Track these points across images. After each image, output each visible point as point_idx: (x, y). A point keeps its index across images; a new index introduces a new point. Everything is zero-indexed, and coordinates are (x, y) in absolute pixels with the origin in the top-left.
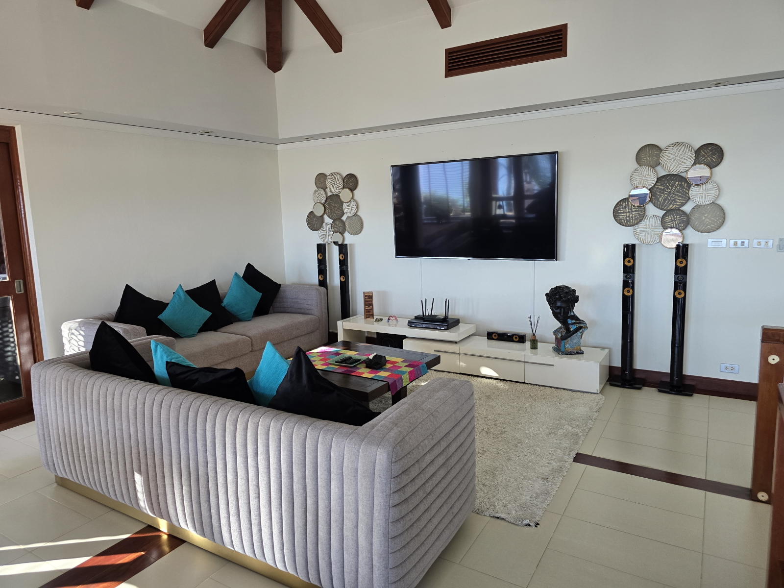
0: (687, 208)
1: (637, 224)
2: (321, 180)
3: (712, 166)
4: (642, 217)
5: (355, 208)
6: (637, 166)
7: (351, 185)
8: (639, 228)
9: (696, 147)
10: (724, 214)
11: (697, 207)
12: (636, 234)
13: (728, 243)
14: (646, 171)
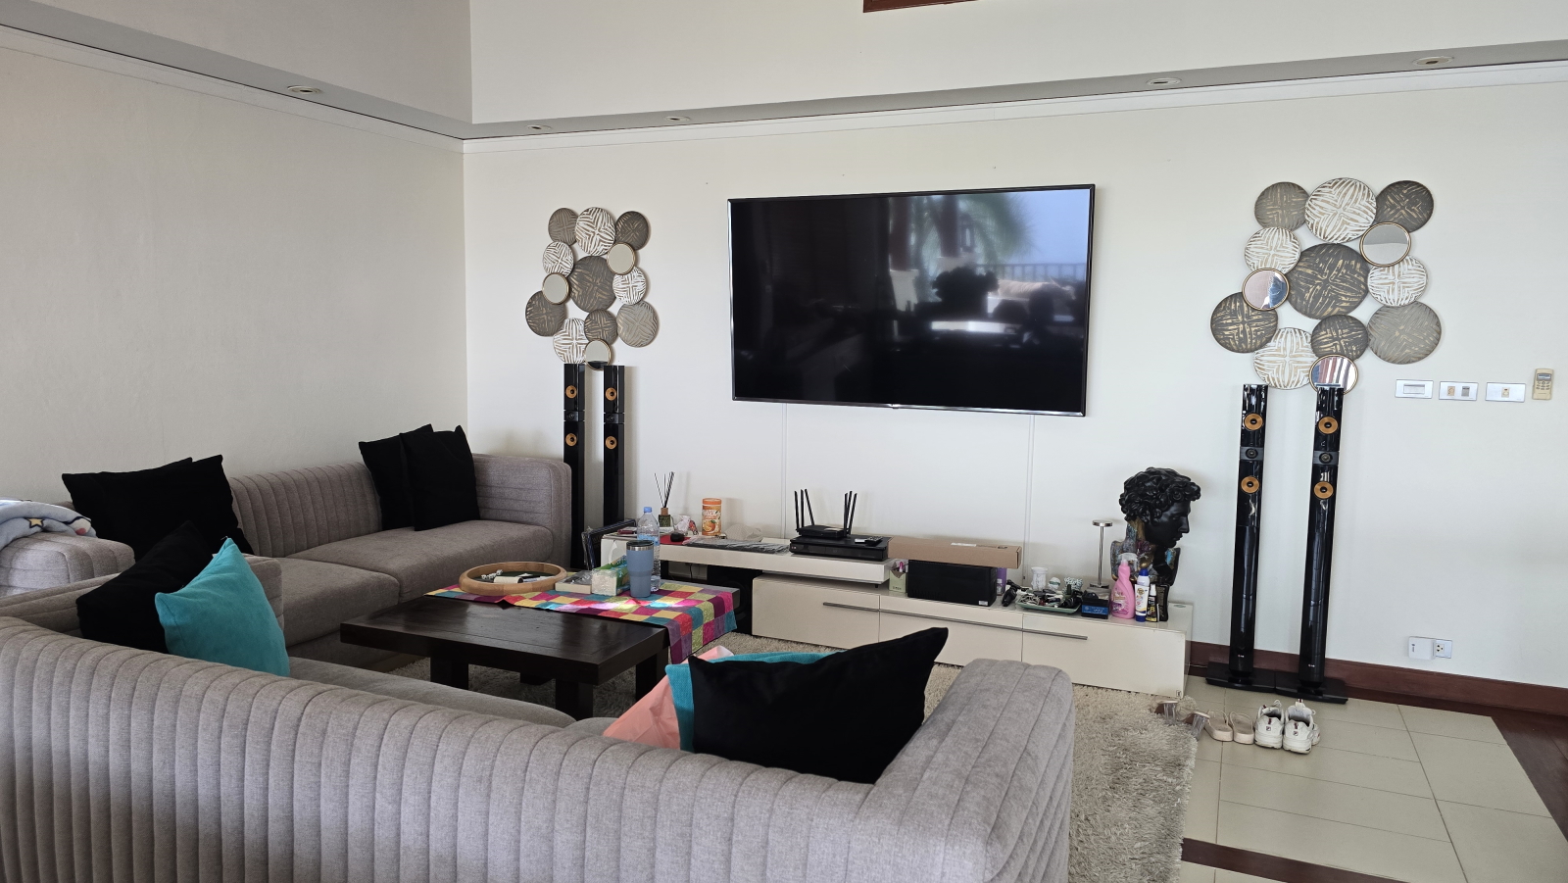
0: (1363, 313)
1: (1261, 346)
2: (563, 223)
3: (1411, 227)
4: (1271, 331)
5: (640, 286)
6: (1257, 227)
7: (633, 237)
8: (1266, 354)
9: (1378, 188)
10: (1438, 324)
11: (1384, 311)
12: (1258, 367)
13: (1437, 388)
14: (1276, 237)
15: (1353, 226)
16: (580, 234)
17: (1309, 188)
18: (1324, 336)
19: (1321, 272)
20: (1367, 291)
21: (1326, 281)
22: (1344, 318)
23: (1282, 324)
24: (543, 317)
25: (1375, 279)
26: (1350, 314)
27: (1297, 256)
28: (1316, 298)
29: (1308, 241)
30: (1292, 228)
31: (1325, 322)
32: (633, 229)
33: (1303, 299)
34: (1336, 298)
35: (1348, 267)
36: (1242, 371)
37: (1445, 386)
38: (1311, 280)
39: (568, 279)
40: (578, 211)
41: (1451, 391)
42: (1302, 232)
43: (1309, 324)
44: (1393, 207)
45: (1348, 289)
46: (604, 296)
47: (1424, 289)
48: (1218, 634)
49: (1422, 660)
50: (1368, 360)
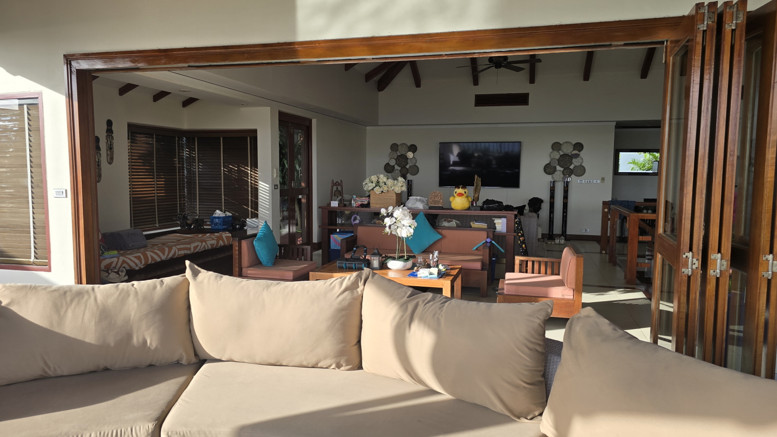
0: (572, 167)
2: (394, 147)
3: (580, 151)
4: (555, 170)
5: (415, 162)
6: (552, 150)
7: (413, 150)
8: (554, 175)
9: (574, 143)
10: (585, 169)
11: (575, 167)
12: (553, 178)
13: (585, 181)
14: (556, 152)
15: (569, 151)
16: (399, 150)
17: (561, 143)
18: (565, 171)
19: (564, 159)
20: (572, 163)
21: (565, 161)
22: (568, 168)
23: (557, 169)
24: (389, 168)
25: (574, 160)
26: (570, 167)
27: (560, 156)
28: (563, 164)
29: (562, 153)
30: (558, 151)
31: (565, 169)
32: (413, 148)
33: (561, 164)
34: (567, 164)
35: (569, 158)
36: (549, 178)
38: (562, 161)
39: (396, 160)
40: (399, 144)
41: (587, 181)
42: (560, 152)
43: (562, 169)
44: (576, 147)
45: (569, 163)
46: (405, 164)
47: (582, 163)
48: (546, 231)
49: (583, 233)
50: (573, 176)
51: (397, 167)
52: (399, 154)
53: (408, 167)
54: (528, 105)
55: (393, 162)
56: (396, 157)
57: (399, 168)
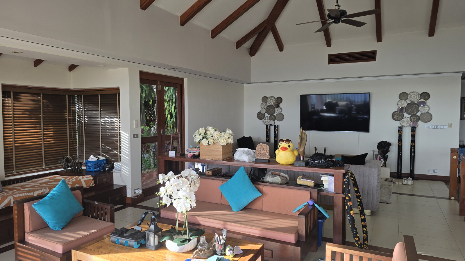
1: (401, 120)
2: (265, 99)
3: (426, 99)
4: (403, 117)
5: (280, 110)
6: (399, 100)
8: (402, 121)
9: (420, 93)
10: (432, 116)
11: (422, 114)
12: (401, 123)
13: (432, 127)
14: (403, 101)
15: (416, 100)
16: (269, 101)
17: (408, 93)
18: (412, 118)
19: (411, 107)
20: (419, 111)
21: (412, 109)
22: (415, 115)
23: (404, 116)
24: (260, 116)
25: (420, 108)
26: (417, 114)
27: (407, 104)
28: (410, 112)
29: (409, 102)
30: (405, 100)
31: (412, 116)
32: (279, 100)
33: (408, 112)
34: (414, 112)
35: (416, 106)
36: (397, 124)
37: (433, 126)
38: (409, 108)
39: (266, 109)
40: (268, 97)
41: (434, 127)
42: (407, 101)
43: (409, 116)
44: (423, 96)
45: (416, 110)
46: (273, 112)
47: (429, 110)
48: (395, 170)
49: (431, 173)
50: (420, 122)
51: (266, 115)
52: (268, 105)
53: (275, 114)
54: (376, 60)
55: (264, 111)
56: (266, 107)
57: (269, 116)
